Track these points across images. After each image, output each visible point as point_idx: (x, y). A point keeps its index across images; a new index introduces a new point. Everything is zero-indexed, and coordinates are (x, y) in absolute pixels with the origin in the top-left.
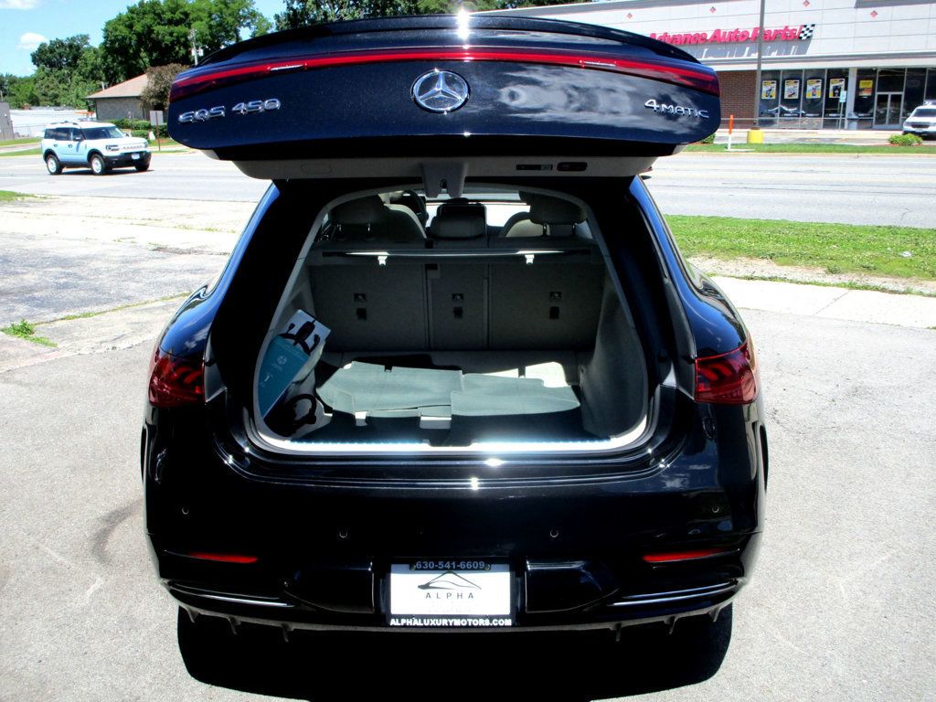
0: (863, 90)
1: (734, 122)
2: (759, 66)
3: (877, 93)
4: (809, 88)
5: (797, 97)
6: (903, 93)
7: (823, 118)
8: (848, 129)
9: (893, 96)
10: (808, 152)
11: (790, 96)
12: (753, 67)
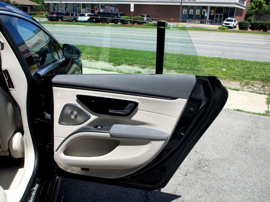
0: (212, 13)
1: (173, 20)
2: (181, 4)
3: (216, 14)
4: (196, 11)
5: (193, 14)
6: (222, 14)
7: (200, 21)
8: (207, 24)
9: (220, 15)
10: (195, 30)
11: (191, 13)
12: (180, 4)
